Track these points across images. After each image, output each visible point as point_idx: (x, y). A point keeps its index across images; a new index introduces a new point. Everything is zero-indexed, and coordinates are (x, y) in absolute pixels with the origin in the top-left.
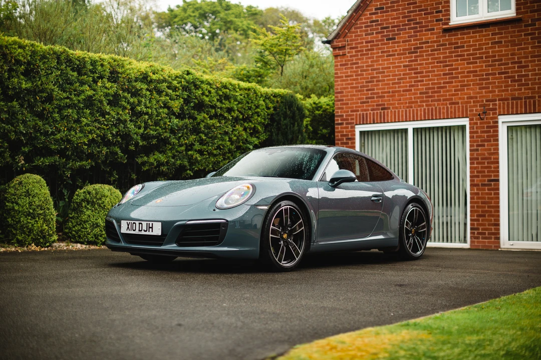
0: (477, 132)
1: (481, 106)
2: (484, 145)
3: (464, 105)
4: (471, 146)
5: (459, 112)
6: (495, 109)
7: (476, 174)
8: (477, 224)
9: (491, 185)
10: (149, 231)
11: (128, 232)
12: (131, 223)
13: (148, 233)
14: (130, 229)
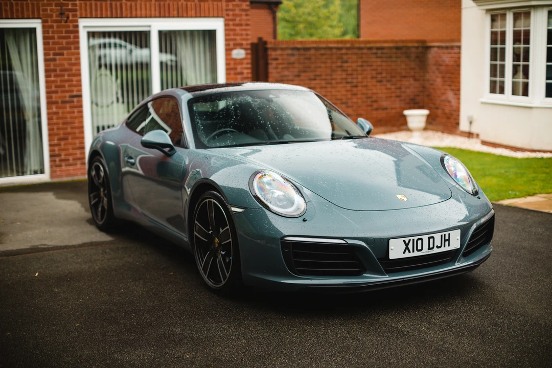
0: (53, 38)
1: (57, 5)
2: (62, 54)
3: (35, 2)
4: (45, 54)
5: (28, 10)
6: (76, 11)
7: (53, 89)
8: (59, 150)
9: (73, 102)
10: (444, 246)
11: (407, 255)
12: (413, 240)
13: (442, 249)
14: (411, 250)
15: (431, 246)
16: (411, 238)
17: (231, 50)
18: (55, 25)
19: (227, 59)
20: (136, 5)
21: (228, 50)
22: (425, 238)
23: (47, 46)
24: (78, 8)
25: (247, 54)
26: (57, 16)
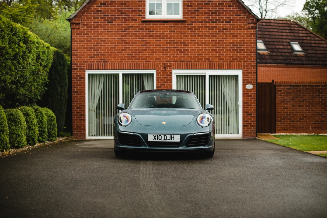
0: (160, 78)
1: (163, 64)
2: (164, 85)
3: (154, 63)
4: (157, 85)
5: (150, 66)
6: (171, 66)
10: (172, 140)
11: (155, 140)
12: (157, 136)
13: (170, 141)
14: (157, 139)
15: (165, 139)
16: (157, 135)
17: (246, 85)
18: (162, 72)
19: (243, 89)
20: (199, 64)
21: (244, 85)
22: (163, 136)
23: (158, 81)
24: (172, 65)
25: (254, 87)
26: (162, 69)
